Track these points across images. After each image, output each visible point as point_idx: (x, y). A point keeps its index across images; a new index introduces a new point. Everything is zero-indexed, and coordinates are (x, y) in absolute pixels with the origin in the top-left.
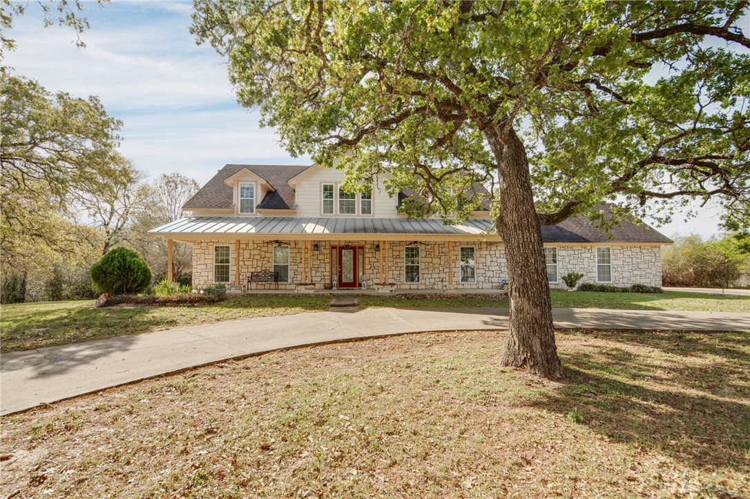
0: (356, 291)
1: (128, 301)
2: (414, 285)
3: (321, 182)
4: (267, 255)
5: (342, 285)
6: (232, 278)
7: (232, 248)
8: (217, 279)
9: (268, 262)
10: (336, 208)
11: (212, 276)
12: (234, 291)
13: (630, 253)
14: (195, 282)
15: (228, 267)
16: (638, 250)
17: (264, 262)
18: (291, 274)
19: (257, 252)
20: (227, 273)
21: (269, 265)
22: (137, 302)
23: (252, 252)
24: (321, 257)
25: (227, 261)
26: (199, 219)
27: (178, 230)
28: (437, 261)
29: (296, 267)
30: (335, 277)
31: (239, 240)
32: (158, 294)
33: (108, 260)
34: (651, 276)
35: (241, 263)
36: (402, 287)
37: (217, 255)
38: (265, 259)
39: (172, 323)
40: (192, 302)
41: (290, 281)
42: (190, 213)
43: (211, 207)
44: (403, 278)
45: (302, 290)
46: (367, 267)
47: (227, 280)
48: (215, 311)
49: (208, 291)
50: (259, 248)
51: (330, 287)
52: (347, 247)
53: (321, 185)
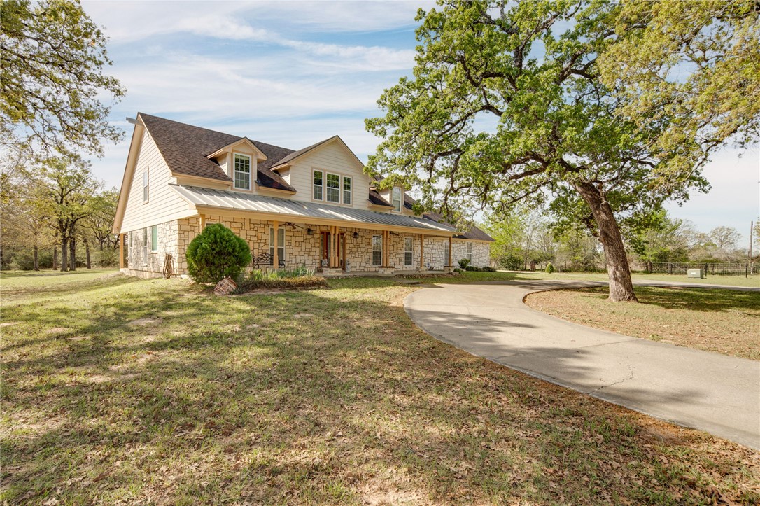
2: (377, 268)
3: (312, 168)
4: (264, 237)
9: (265, 244)
10: (325, 196)
17: (260, 245)
18: (286, 257)
19: (253, 233)
21: (265, 248)
23: (250, 233)
24: (312, 241)
29: (291, 251)
34: (486, 261)
36: (371, 269)
38: (262, 241)
41: (286, 264)
44: (371, 262)
46: (347, 252)
50: (256, 229)
53: (312, 171)
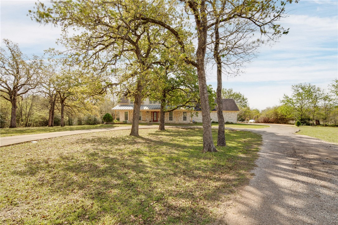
0: (157, 122)
1: (110, 123)
2: (171, 121)
5: (154, 121)
6: (128, 119)
7: (128, 112)
8: (125, 119)
10: (153, 103)
11: (124, 119)
12: (129, 122)
13: (228, 113)
14: (120, 120)
15: (127, 117)
16: (230, 113)
18: (142, 118)
20: (127, 118)
22: (111, 124)
24: (149, 114)
25: (127, 115)
26: (121, 106)
27: (117, 109)
28: (177, 115)
30: (152, 119)
31: (130, 111)
32: (114, 122)
33: (106, 115)
34: (234, 120)
35: (130, 116)
37: (125, 114)
39: (118, 126)
40: (121, 124)
41: (142, 120)
42: (119, 104)
43: (124, 102)
44: (169, 119)
45: (143, 122)
47: (127, 120)
48: (125, 125)
49: (124, 122)
51: (151, 122)
52: (155, 112)
